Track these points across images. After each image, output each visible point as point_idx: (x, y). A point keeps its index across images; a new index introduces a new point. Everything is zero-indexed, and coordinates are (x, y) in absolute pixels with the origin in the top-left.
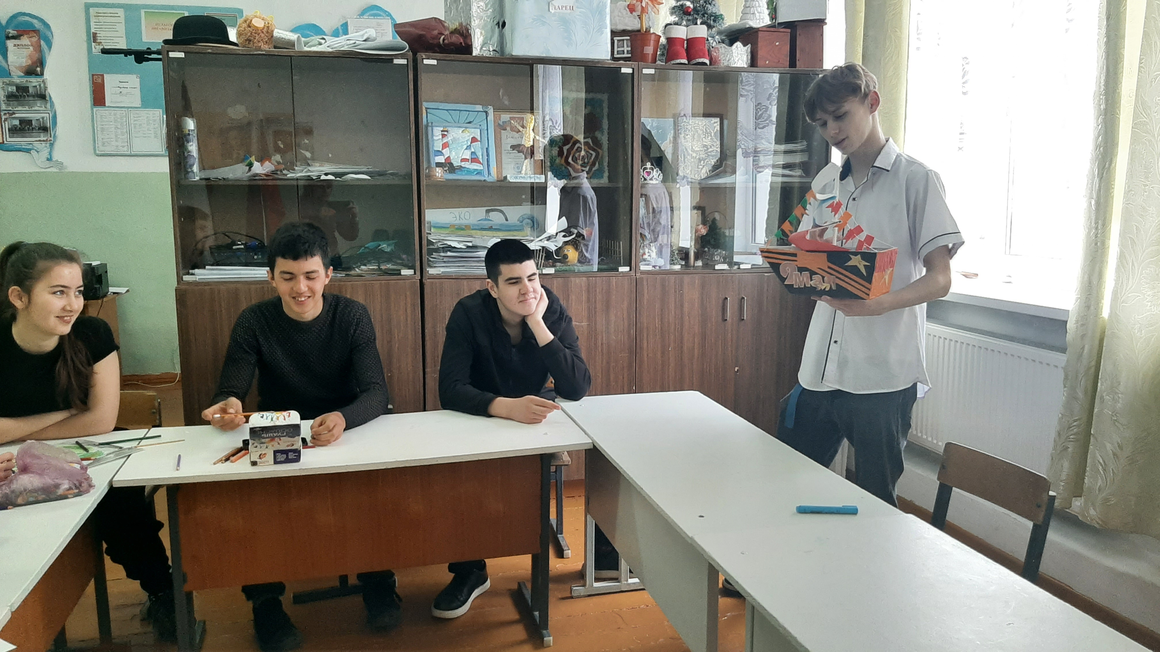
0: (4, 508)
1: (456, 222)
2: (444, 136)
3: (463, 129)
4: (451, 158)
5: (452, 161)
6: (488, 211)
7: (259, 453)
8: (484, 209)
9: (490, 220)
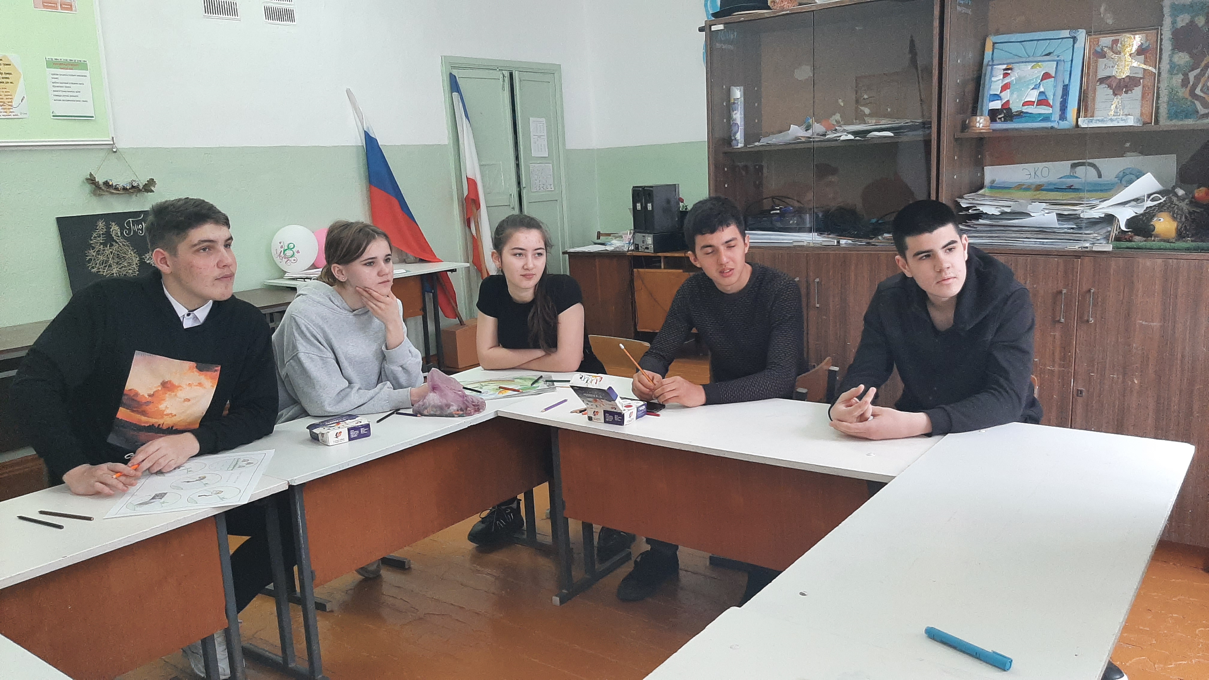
0: (415, 415)
1: (1031, 181)
2: (1006, 75)
3: (1033, 64)
4: (1011, 102)
5: (1011, 106)
6: (1074, 166)
7: (593, 410)
8: (1070, 163)
9: (1077, 177)
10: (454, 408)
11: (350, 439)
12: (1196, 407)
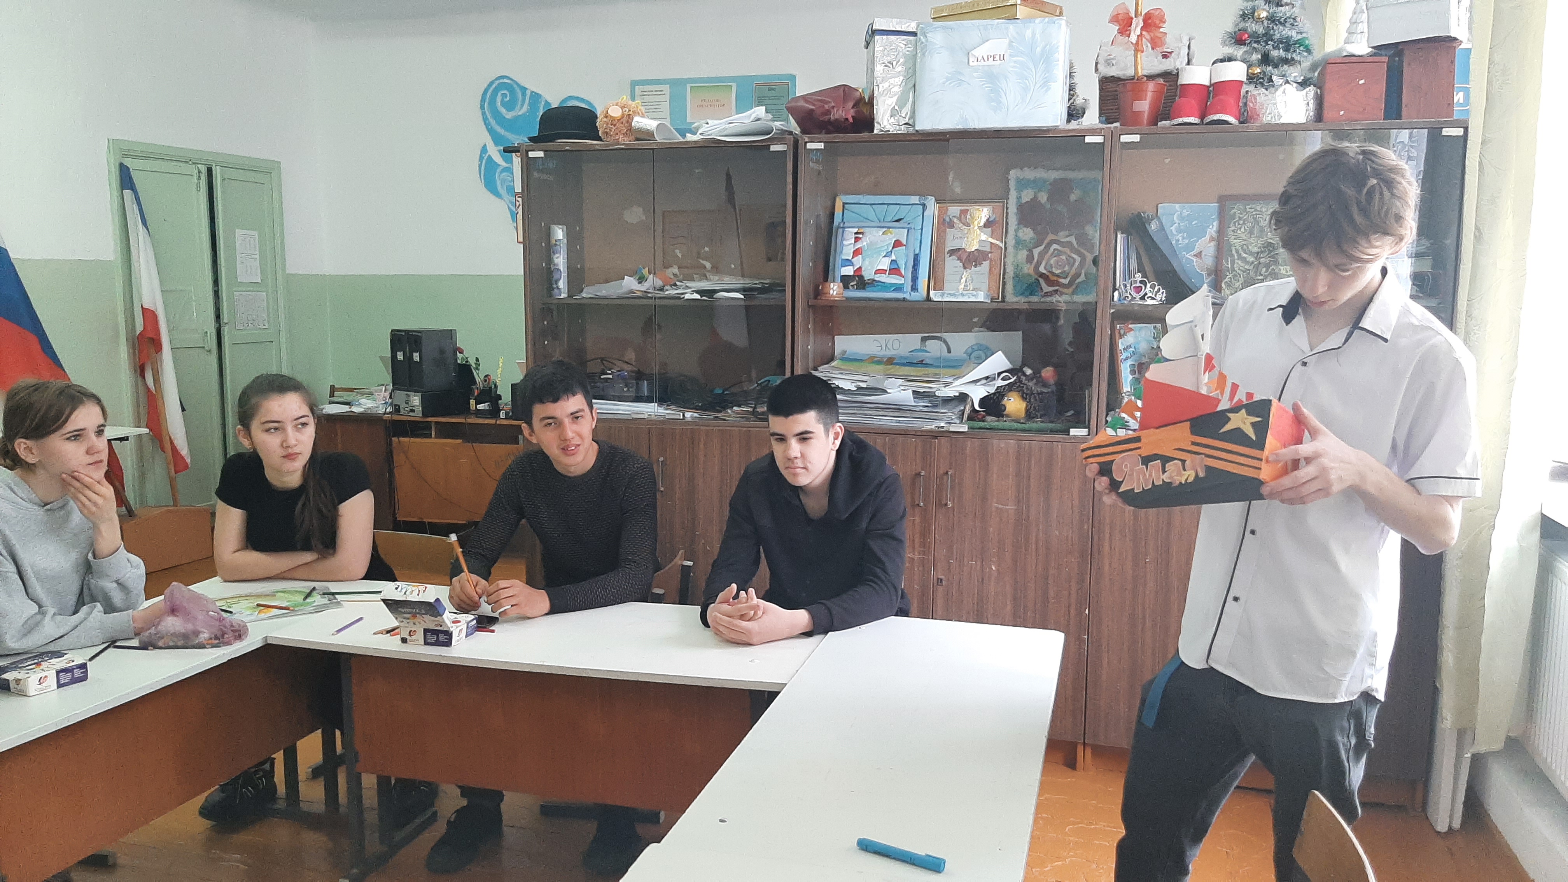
0: (143, 647)
1: (883, 353)
2: (857, 240)
3: (884, 230)
4: (863, 269)
5: (863, 273)
6: (924, 340)
7: (409, 630)
8: (919, 336)
9: (926, 352)
10: (204, 636)
11: (60, 686)
12: (1051, 593)
